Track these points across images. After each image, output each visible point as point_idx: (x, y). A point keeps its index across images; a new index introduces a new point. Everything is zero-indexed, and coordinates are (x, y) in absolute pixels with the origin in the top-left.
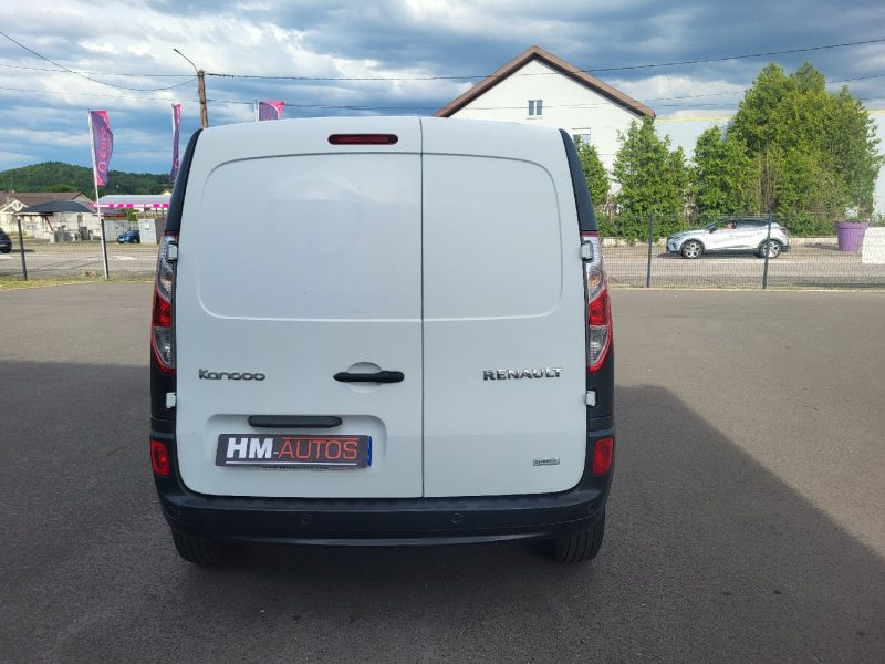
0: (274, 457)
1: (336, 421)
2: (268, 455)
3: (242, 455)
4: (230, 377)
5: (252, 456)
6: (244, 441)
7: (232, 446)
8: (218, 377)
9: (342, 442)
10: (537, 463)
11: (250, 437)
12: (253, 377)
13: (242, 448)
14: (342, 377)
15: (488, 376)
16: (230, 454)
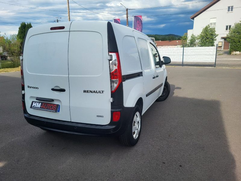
0: (40, 108)
1: (53, 100)
2: (39, 107)
3: (35, 106)
4: (33, 88)
5: (37, 107)
6: (36, 103)
7: (34, 104)
8: (31, 87)
9: (54, 105)
10: (98, 116)
11: (37, 102)
12: (36, 88)
13: (35, 105)
14: (53, 90)
15: (85, 91)
16: (33, 106)
